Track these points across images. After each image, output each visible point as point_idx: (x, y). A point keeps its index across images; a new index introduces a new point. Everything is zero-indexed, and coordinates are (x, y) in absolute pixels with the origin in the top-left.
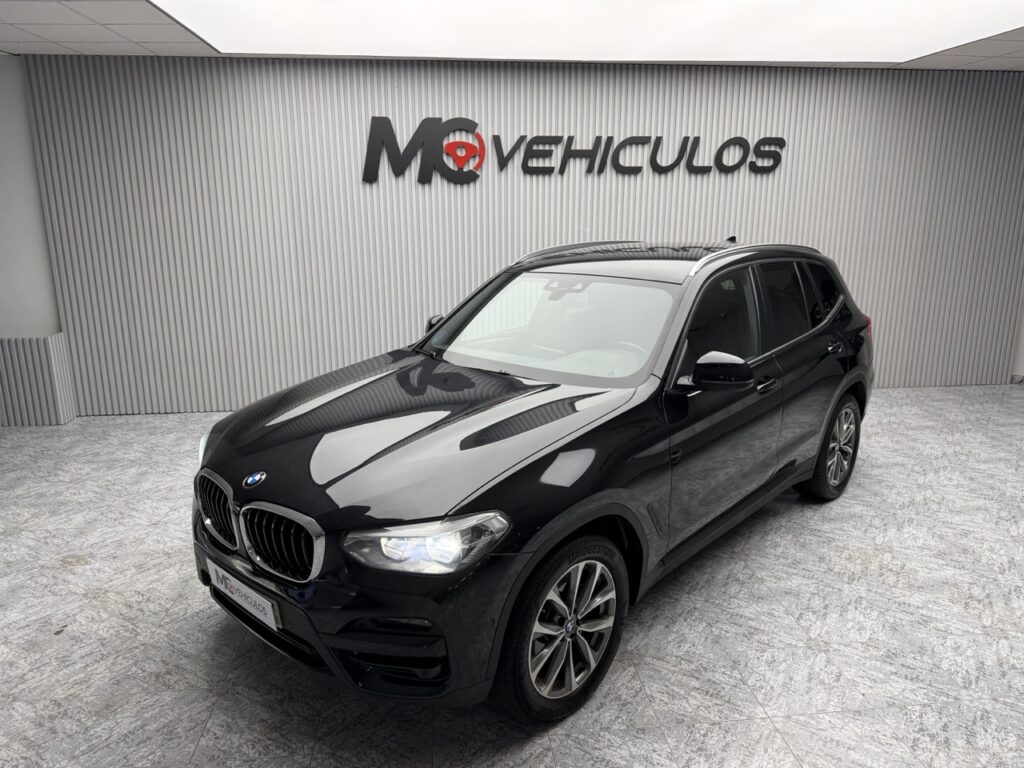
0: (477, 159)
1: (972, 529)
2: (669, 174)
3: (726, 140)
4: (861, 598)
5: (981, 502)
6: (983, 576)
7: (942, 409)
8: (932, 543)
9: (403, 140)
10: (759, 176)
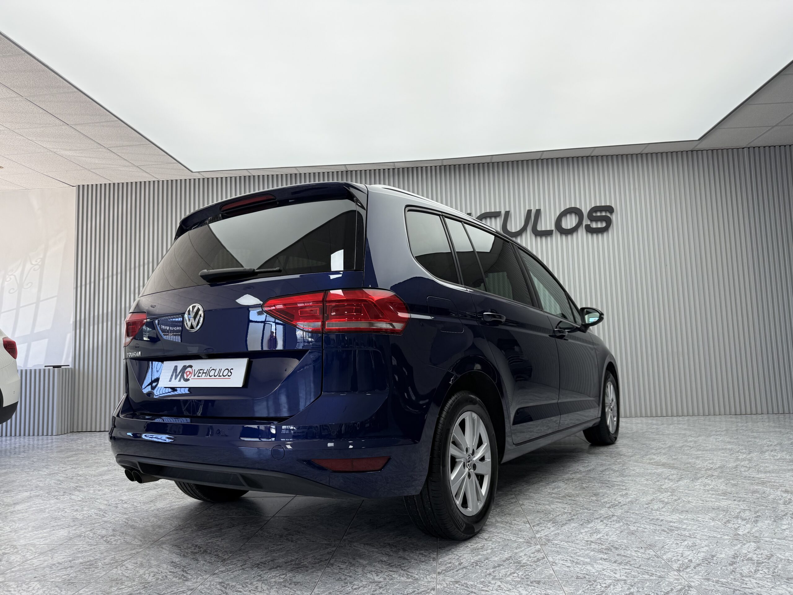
3: (563, 210)
10: (595, 236)
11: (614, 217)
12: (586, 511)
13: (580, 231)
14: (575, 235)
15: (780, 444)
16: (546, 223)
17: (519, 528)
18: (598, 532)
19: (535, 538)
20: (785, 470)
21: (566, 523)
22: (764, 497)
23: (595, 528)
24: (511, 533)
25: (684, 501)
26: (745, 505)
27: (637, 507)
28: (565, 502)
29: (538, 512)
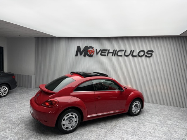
0: (93, 53)
2: (128, 57)
3: (140, 51)
9: (82, 49)
10: (148, 58)
14: (142, 57)
16: (135, 54)
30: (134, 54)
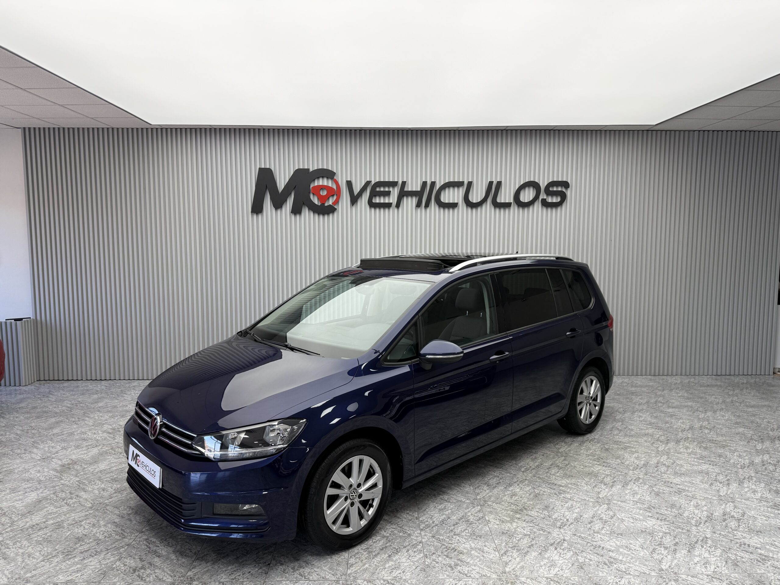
0: (335, 197)
1: (687, 489)
2: (479, 209)
3: (522, 183)
4: (564, 540)
5: (705, 467)
6: (679, 527)
7: (705, 393)
8: (648, 498)
9: (281, 184)
10: (549, 209)
11: (568, 193)
12: (542, 532)
13: (536, 204)
14: (531, 208)
15: (691, 428)
16: (506, 196)
17: (491, 557)
18: (553, 565)
19: (505, 573)
20: (696, 472)
21: (528, 551)
22: (681, 515)
23: (551, 559)
24: (485, 566)
25: (619, 519)
26: (666, 526)
27: (582, 527)
28: (524, 519)
29: (503, 533)
30: (501, 199)
